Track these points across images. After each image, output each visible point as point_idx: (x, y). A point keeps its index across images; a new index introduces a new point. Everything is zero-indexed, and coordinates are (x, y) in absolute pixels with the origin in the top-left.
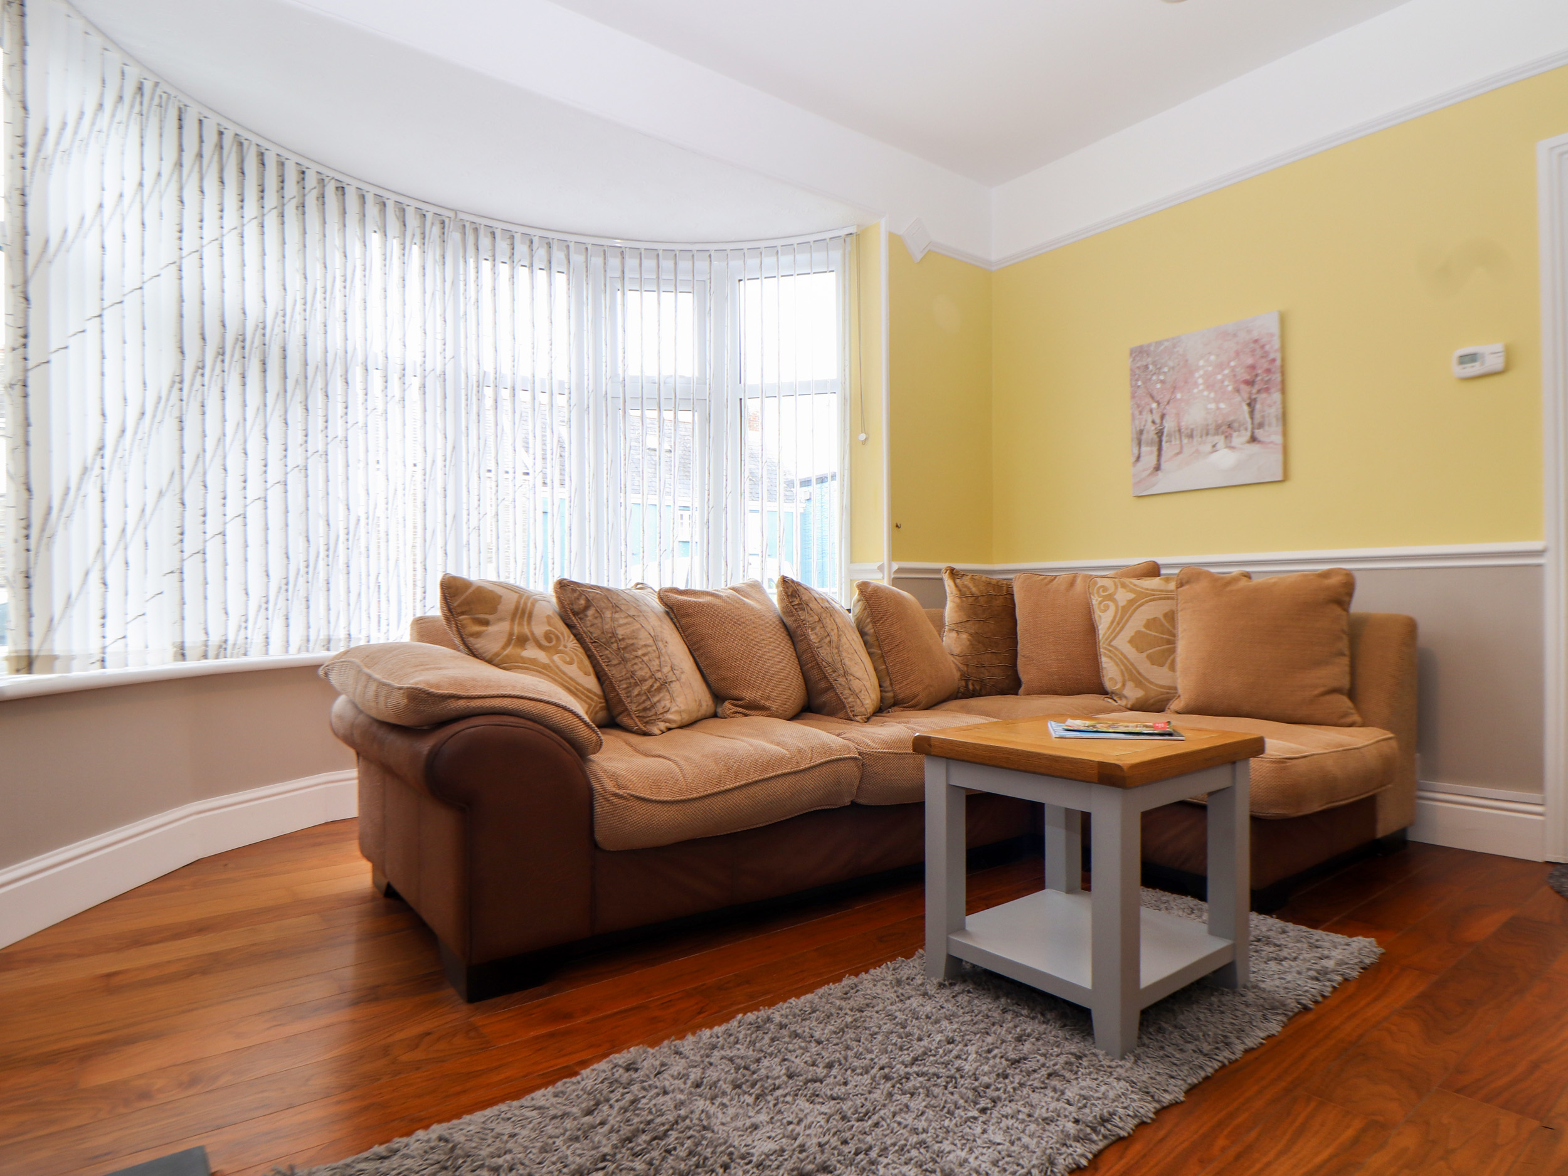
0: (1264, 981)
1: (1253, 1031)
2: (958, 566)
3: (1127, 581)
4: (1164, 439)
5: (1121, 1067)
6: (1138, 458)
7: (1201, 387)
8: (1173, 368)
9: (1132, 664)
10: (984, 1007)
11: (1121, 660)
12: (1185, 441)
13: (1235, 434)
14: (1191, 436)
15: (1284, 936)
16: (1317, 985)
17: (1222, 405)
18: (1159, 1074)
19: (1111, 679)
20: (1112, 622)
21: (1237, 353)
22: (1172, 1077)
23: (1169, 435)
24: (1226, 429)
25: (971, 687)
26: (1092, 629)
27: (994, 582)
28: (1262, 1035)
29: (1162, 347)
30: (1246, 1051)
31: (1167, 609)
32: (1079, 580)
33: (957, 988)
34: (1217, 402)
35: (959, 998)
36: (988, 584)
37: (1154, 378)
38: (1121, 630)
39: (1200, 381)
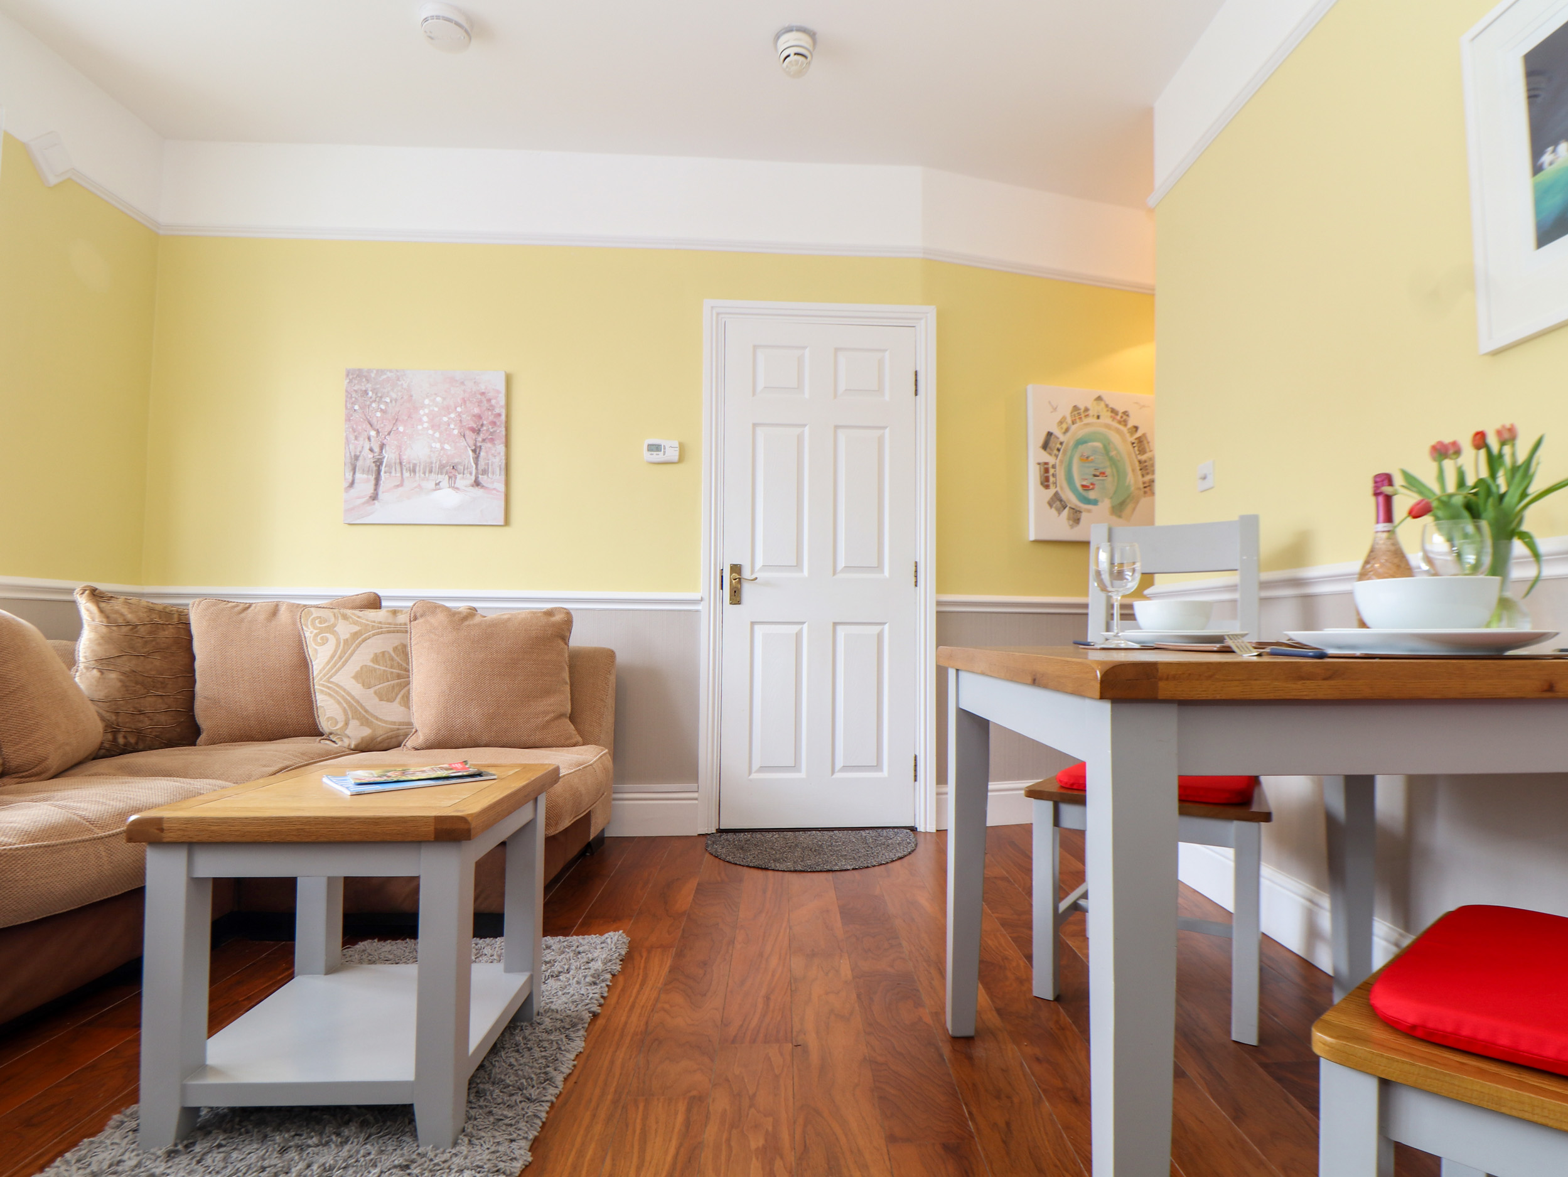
0: (552, 1002)
1: (564, 1056)
2: (102, 586)
3: (349, 612)
4: (383, 469)
5: (456, 1155)
6: (352, 484)
7: (426, 425)
8: (396, 400)
9: (358, 702)
10: (254, 1157)
11: (343, 697)
12: (406, 474)
13: (459, 476)
14: (413, 471)
15: (549, 951)
16: (597, 989)
17: (447, 447)
18: (498, 1143)
19: (329, 719)
20: (332, 657)
21: (464, 401)
22: (512, 1141)
23: (389, 466)
24: (452, 470)
25: (121, 740)
26: (304, 664)
27: (160, 608)
28: (572, 1057)
29: (384, 377)
30: (566, 1079)
31: (396, 643)
32: (283, 609)
33: (198, 1148)
34: (442, 443)
35: (208, 1160)
36: (151, 610)
37: (374, 405)
38: (344, 665)
39: (425, 419)
